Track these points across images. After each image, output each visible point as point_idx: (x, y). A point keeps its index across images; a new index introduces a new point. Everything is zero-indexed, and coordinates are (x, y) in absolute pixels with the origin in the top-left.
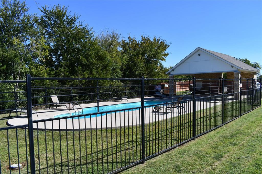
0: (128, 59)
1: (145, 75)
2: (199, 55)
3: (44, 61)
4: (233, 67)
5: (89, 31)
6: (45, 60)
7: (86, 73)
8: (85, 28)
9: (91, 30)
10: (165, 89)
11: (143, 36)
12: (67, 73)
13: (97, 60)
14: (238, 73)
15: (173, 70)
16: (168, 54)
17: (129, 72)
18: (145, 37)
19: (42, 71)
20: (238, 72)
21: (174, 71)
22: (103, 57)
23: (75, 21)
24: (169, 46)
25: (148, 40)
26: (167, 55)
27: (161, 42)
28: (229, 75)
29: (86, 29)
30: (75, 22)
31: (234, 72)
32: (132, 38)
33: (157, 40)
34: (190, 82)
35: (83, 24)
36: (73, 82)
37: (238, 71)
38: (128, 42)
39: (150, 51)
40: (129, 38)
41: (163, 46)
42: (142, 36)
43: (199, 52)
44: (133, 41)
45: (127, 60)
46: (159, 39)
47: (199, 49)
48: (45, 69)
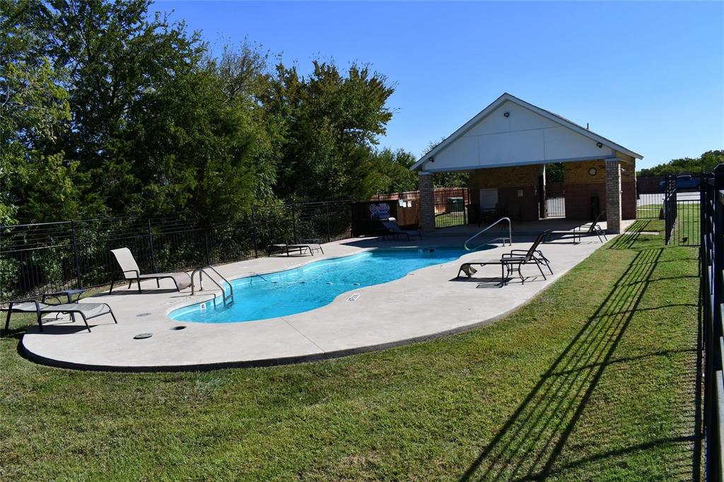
0: (288, 131)
1: (341, 176)
2: (507, 115)
3: (55, 140)
4: (600, 147)
5: (188, 44)
6: (55, 138)
7: (189, 174)
8: (178, 34)
9: (195, 40)
10: (399, 213)
11: (320, 64)
12: (131, 177)
13: (216, 133)
14: (617, 163)
15: (432, 159)
16: (390, 115)
17: (295, 167)
18: (324, 65)
19: (55, 171)
20: (616, 160)
21: (433, 161)
22: (229, 126)
23: (143, 10)
24: (390, 92)
25: (331, 74)
26: (387, 117)
27: (373, 80)
28: (570, 170)
29: (180, 37)
30: (143, 14)
31: (606, 160)
32: (288, 67)
33: (360, 74)
34: (463, 190)
35: (170, 21)
36: (155, 204)
37: (615, 158)
38: (278, 79)
39: (348, 105)
40: (280, 68)
41: (378, 92)
42: (315, 63)
43: (506, 106)
44: (291, 77)
45: (284, 132)
46: (365, 72)
47: (506, 99)
48: (64, 164)
